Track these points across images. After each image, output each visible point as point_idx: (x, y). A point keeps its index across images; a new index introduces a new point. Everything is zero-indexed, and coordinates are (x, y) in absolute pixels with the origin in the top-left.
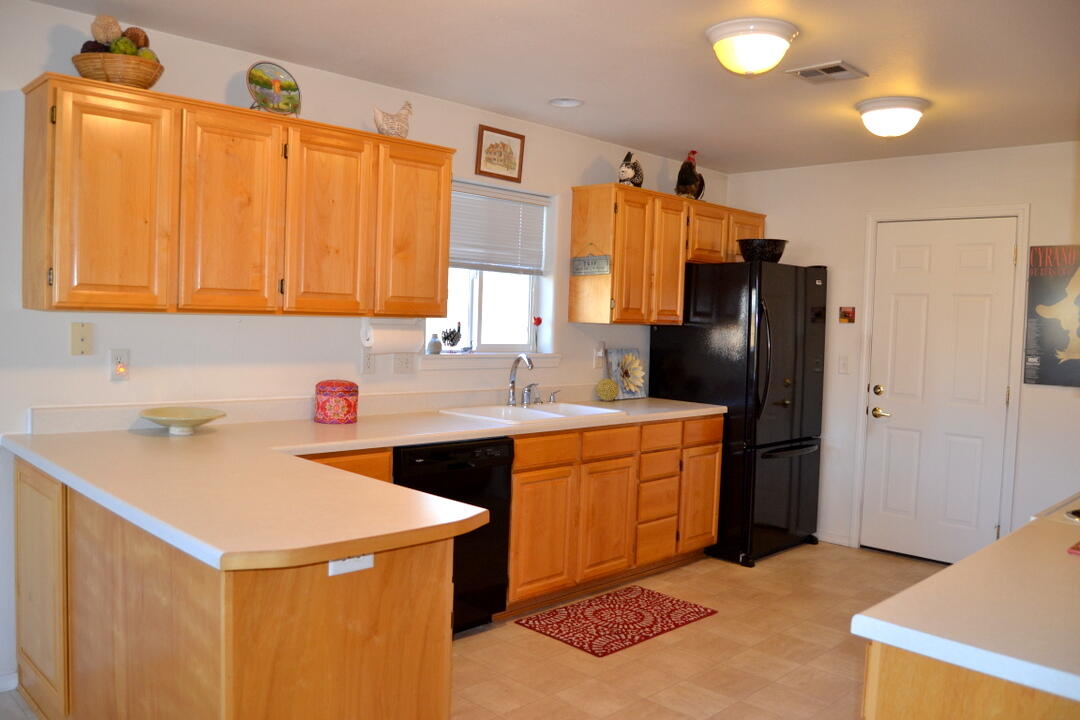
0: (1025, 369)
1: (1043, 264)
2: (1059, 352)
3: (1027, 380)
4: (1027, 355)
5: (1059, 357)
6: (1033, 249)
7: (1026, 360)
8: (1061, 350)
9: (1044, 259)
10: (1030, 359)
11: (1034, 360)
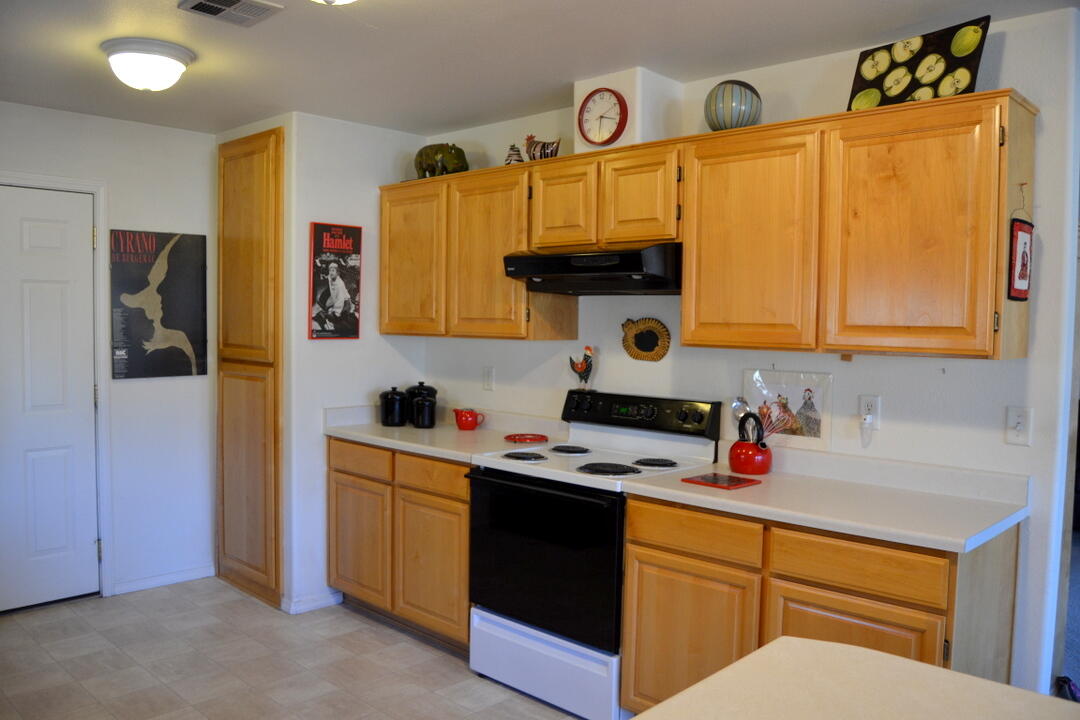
0: (113, 364)
1: (125, 250)
2: (145, 343)
3: (115, 375)
4: (114, 348)
5: (146, 348)
6: (113, 232)
7: (113, 354)
8: (148, 341)
9: (125, 245)
10: (118, 353)
11: (121, 353)
